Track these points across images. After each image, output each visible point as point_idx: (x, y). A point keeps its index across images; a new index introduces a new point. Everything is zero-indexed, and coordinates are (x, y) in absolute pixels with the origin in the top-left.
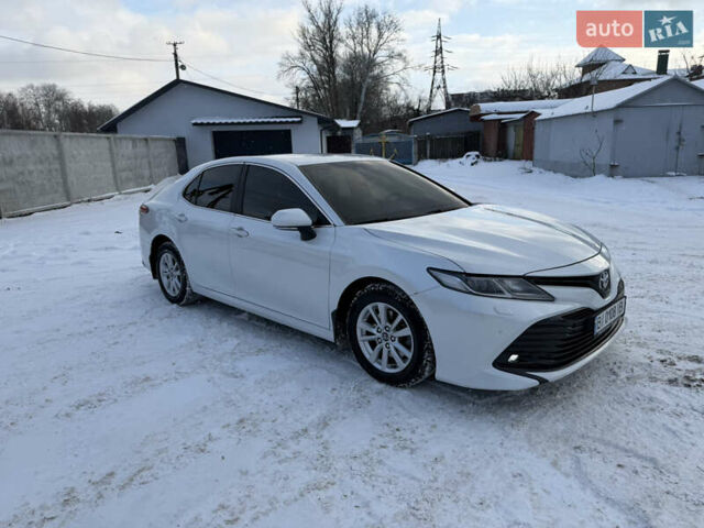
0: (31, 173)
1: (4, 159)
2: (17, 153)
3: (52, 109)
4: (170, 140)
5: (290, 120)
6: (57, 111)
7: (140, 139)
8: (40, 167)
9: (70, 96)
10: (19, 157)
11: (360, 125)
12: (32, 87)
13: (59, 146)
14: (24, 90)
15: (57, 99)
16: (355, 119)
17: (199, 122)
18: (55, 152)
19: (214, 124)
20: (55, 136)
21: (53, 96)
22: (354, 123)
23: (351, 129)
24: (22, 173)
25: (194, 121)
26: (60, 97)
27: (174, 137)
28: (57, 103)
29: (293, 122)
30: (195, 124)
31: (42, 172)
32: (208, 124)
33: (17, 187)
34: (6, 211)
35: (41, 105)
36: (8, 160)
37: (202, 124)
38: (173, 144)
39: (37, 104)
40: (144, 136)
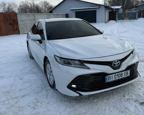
0: (27, 23)
1: (21, 20)
2: (24, 19)
3: (46, 7)
4: (64, 14)
5: (96, 7)
6: (47, 8)
7: (56, 15)
8: (30, 22)
9: (50, 4)
10: (25, 20)
11: (122, 7)
12: (42, 2)
13: (34, 17)
14: (40, 3)
15: (47, 5)
16: (120, 6)
17: (72, 9)
18: (34, 18)
19: (76, 10)
20: (34, 14)
21: (46, 4)
22: (120, 7)
23: (119, 9)
24: (25, 24)
25: (70, 9)
26: (48, 4)
27: (65, 14)
28: (47, 6)
29: (97, 8)
30: (71, 10)
31: (30, 23)
32: (74, 10)
33: (24, 27)
34: (21, 32)
35: (44, 6)
36: (22, 20)
37: (72, 10)
38: (65, 15)
39: (43, 6)
40: (57, 14)
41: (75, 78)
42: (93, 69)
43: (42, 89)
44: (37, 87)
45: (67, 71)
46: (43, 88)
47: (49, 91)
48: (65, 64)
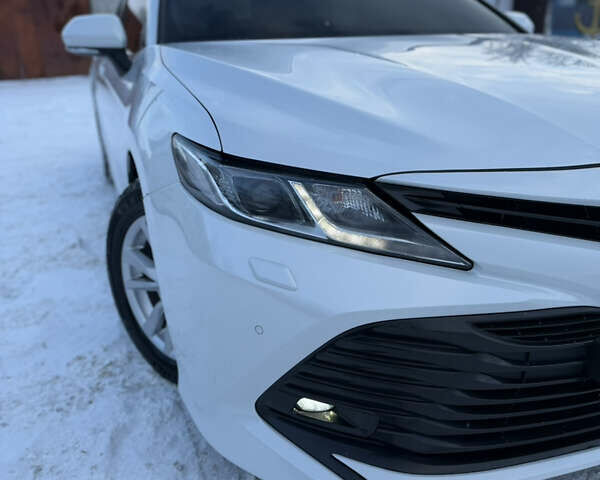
41: (332, 346)
42: (501, 273)
43: (106, 381)
44: (79, 358)
45: (262, 280)
46: (111, 374)
47: (146, 395)
48: (254, 212)
